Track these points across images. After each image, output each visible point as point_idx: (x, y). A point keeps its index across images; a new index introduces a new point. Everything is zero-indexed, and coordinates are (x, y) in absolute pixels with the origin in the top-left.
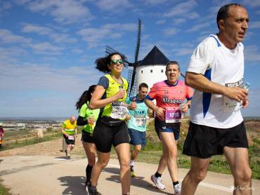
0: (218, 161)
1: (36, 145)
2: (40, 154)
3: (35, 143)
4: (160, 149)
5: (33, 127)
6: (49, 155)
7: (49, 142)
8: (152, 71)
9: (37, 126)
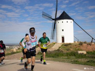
0: (92, 61)
1: (12, 55)
2: (13, 59)
3: (12, 54)
4: (66, 56)
5: (12, 48)
6: (17, 59)
7: (18, 54)
8: (63, 22)
9: (14, 47)
